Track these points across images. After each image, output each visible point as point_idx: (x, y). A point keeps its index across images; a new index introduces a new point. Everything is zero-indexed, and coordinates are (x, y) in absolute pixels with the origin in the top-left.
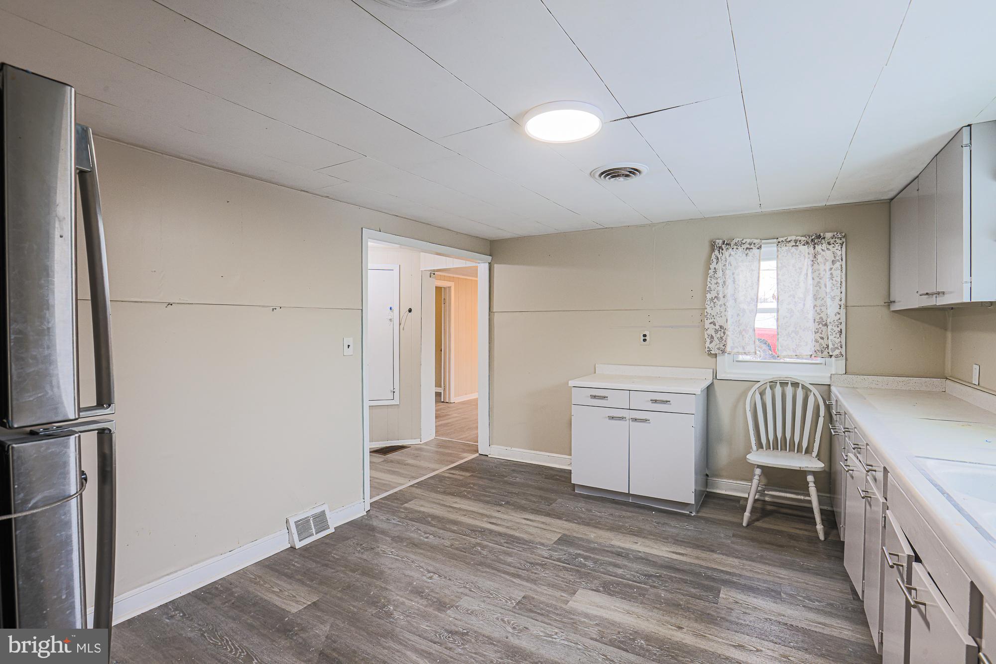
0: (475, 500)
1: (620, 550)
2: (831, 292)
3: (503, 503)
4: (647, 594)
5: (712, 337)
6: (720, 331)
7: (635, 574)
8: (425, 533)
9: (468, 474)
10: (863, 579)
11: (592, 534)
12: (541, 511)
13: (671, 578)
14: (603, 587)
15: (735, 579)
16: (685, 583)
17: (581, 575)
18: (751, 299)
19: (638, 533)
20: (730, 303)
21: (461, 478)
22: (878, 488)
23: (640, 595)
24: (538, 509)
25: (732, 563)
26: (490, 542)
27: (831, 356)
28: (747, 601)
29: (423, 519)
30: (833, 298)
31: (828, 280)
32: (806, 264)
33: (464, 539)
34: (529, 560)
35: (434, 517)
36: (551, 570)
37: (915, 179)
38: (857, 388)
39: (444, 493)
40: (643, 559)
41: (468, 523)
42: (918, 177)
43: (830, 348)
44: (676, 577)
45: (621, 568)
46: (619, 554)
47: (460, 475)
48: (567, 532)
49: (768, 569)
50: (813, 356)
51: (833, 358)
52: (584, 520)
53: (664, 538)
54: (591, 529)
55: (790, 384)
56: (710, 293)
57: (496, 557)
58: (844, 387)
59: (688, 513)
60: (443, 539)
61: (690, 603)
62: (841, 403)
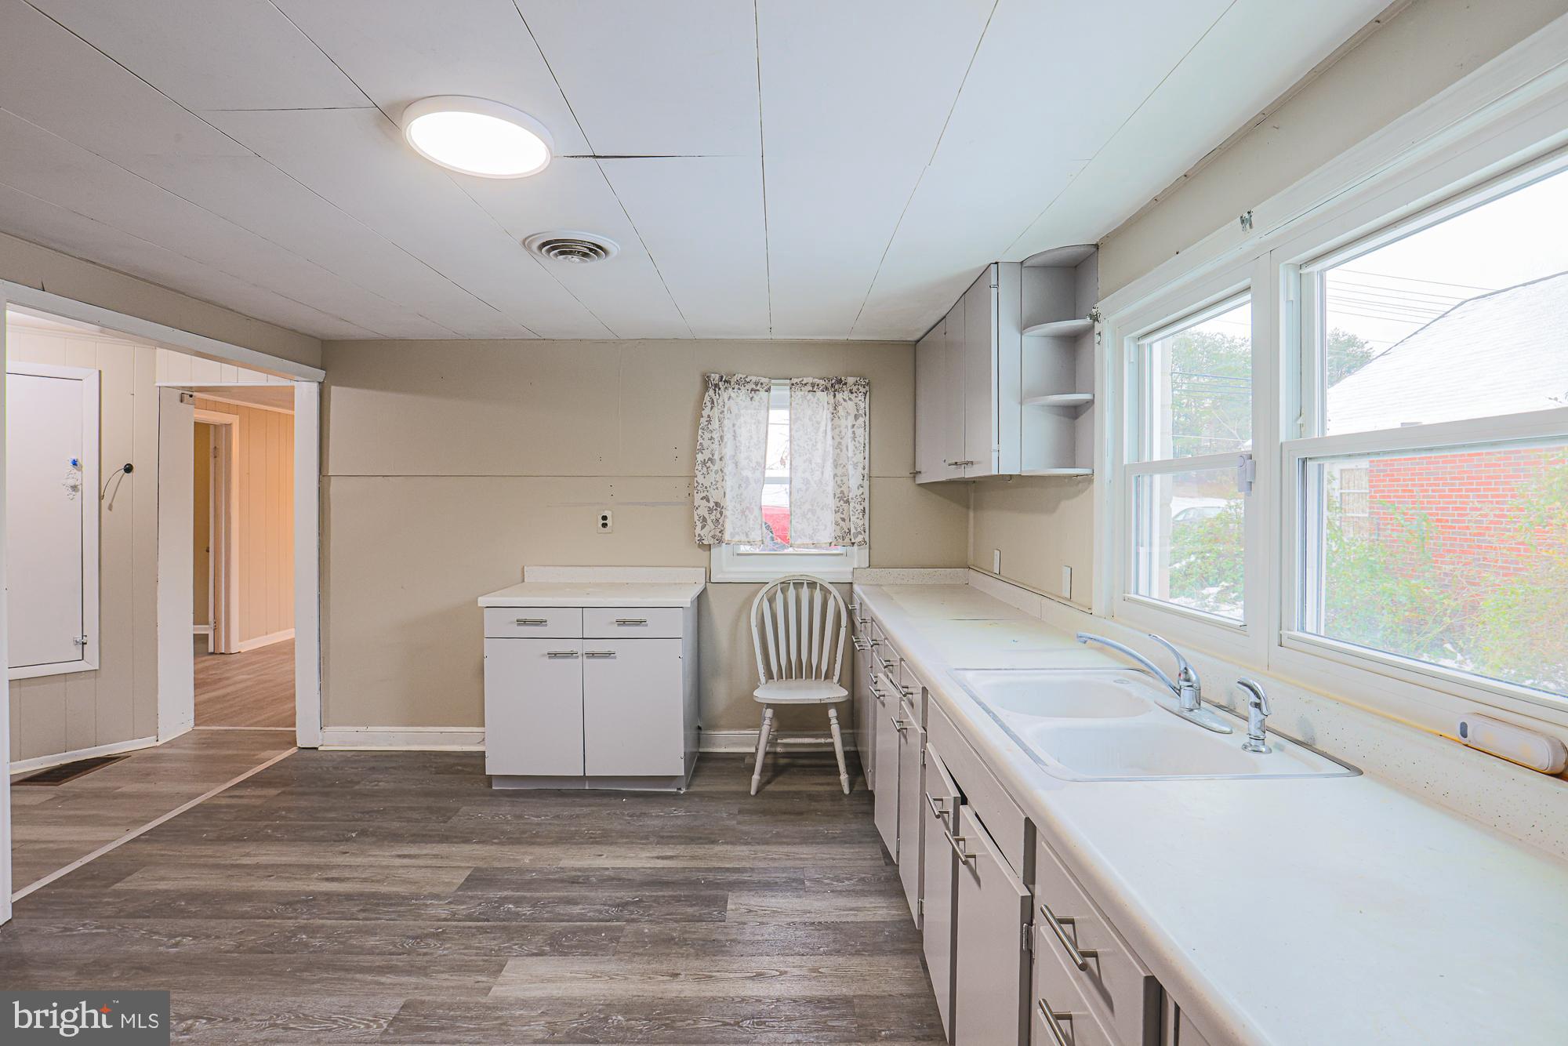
0: (295, 840)
1: (574, 873)
2: (852, 457)
3: (354, 835)
4: (621, 936)
5: (705, 520)
6: (716, 509)
7: (602, 908)
8: (171, 936)
9: (273, 792)
10: (898, 837)
11: (526, 857)
12: (430, 836)
13: (656, 900)
14: (551, 945)
15: (745, 877)
16: (679, 901)
17: (509, 933)
18: (757, 463)
19: (602, 839)
20: (729, 468)
21: (258, 802)
22: (914, 714)
23: (611, 940)
24: (424, 833)
25: (740, 853)
26: (327, 919)
27: (853, 544)
28: (763, 904)
29: (166, 906)
30: (855, 465)
31: (850, 440)
32: (824, 417)
33: (268, 926)
34: (410, 933)
35: (193, 896)
36: (456, 939)
37: (943, 319)
38: (881, 585)
39: (221, 840)
40: (613, 879)
41: (276, 891)
42: (945, 317)
43: (852, 533)
44: (664, 896)
45: (577, 904)
46: (574, 881)
47: (254, 797)
48: (481, 864)
49: (786, 850)
50: (833, 544)
51: (856, 547)
52: (511, 836)
53: (642, 838)
54: (523, 849)
55: (805, 584)
56: (702, 453)
57: (341, 943)
58: (866, 585)
59: (675, 790)
60: (217, 937)
61: (686, 932)
62: (868, 607)
